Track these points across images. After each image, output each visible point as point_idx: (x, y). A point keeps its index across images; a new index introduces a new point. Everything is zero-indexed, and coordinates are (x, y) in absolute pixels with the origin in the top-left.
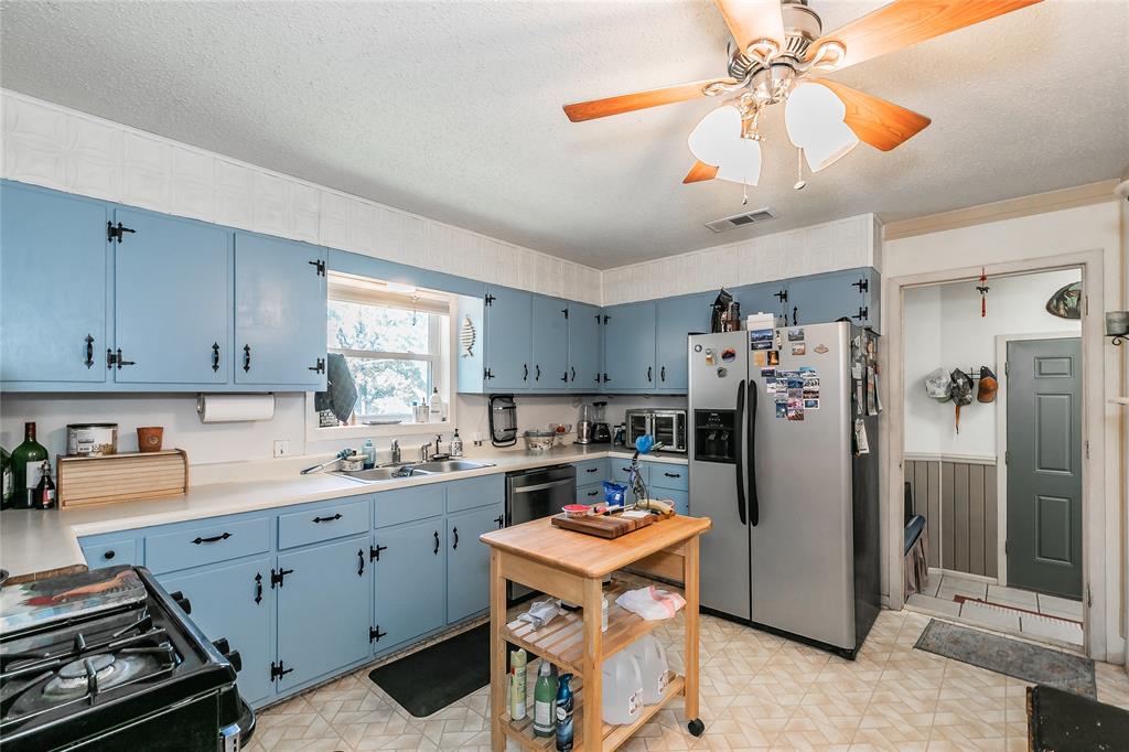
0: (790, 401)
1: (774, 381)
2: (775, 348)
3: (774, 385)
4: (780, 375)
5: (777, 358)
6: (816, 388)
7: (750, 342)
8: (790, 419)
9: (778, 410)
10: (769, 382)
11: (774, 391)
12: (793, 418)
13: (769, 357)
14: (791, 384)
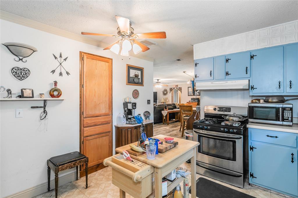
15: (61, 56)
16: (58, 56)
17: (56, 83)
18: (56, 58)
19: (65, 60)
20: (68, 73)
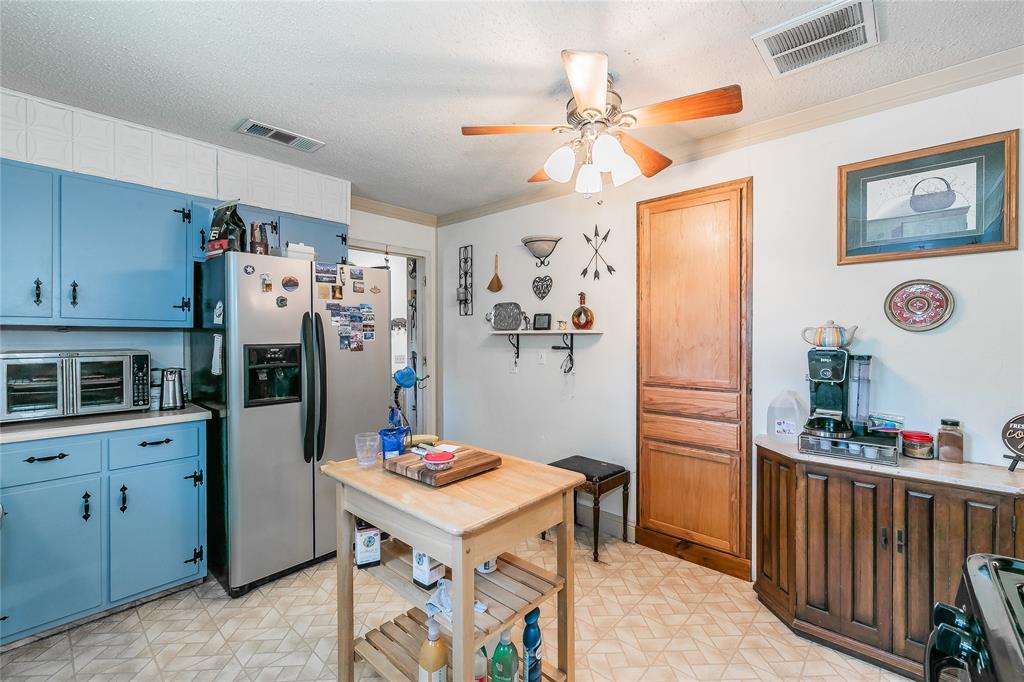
0: (353, 334)
1: (338, 315)
2: (339, 283)
3: (338, 318)
4: (344, 310)
5: (341, 293)
6: (372, 323)
7: (314, 274)
8: (352, 350)
9: (341, 342)
10: (333, 315)
11: (338, 324)
12: (355, 349)
13: (334, 291)
14: (353, 318)
15: (597, 234)
16: (591, 236)
17: (582, 296)
18: (588, 240)
19: (605, 238)
20: (610, 269)
